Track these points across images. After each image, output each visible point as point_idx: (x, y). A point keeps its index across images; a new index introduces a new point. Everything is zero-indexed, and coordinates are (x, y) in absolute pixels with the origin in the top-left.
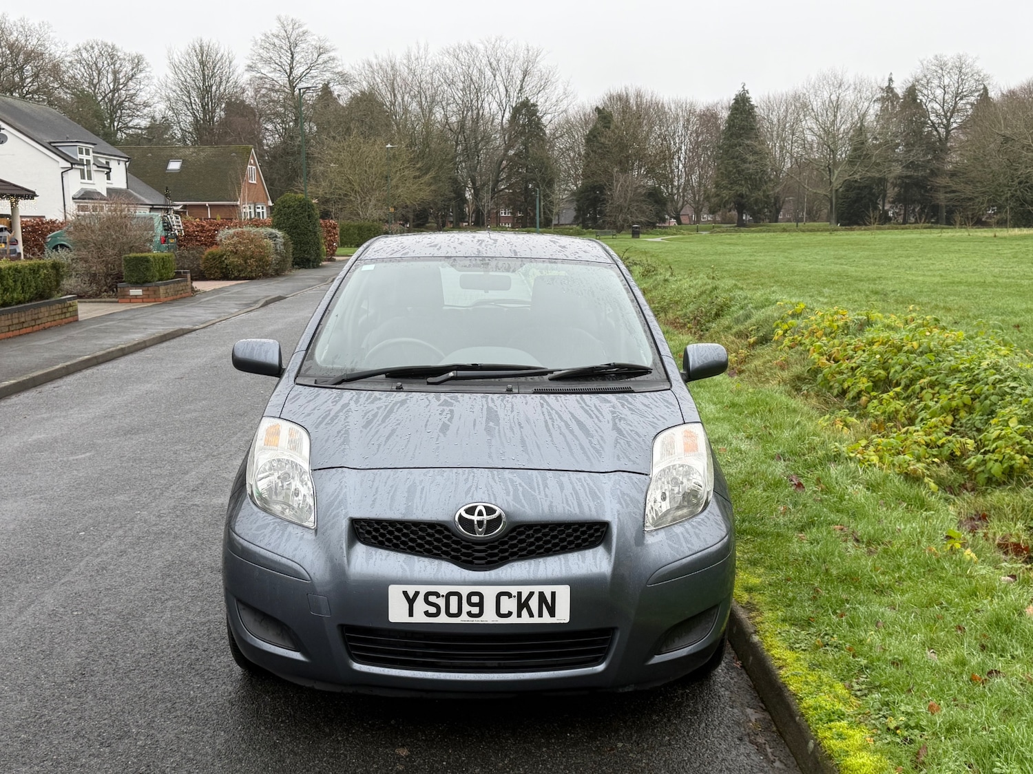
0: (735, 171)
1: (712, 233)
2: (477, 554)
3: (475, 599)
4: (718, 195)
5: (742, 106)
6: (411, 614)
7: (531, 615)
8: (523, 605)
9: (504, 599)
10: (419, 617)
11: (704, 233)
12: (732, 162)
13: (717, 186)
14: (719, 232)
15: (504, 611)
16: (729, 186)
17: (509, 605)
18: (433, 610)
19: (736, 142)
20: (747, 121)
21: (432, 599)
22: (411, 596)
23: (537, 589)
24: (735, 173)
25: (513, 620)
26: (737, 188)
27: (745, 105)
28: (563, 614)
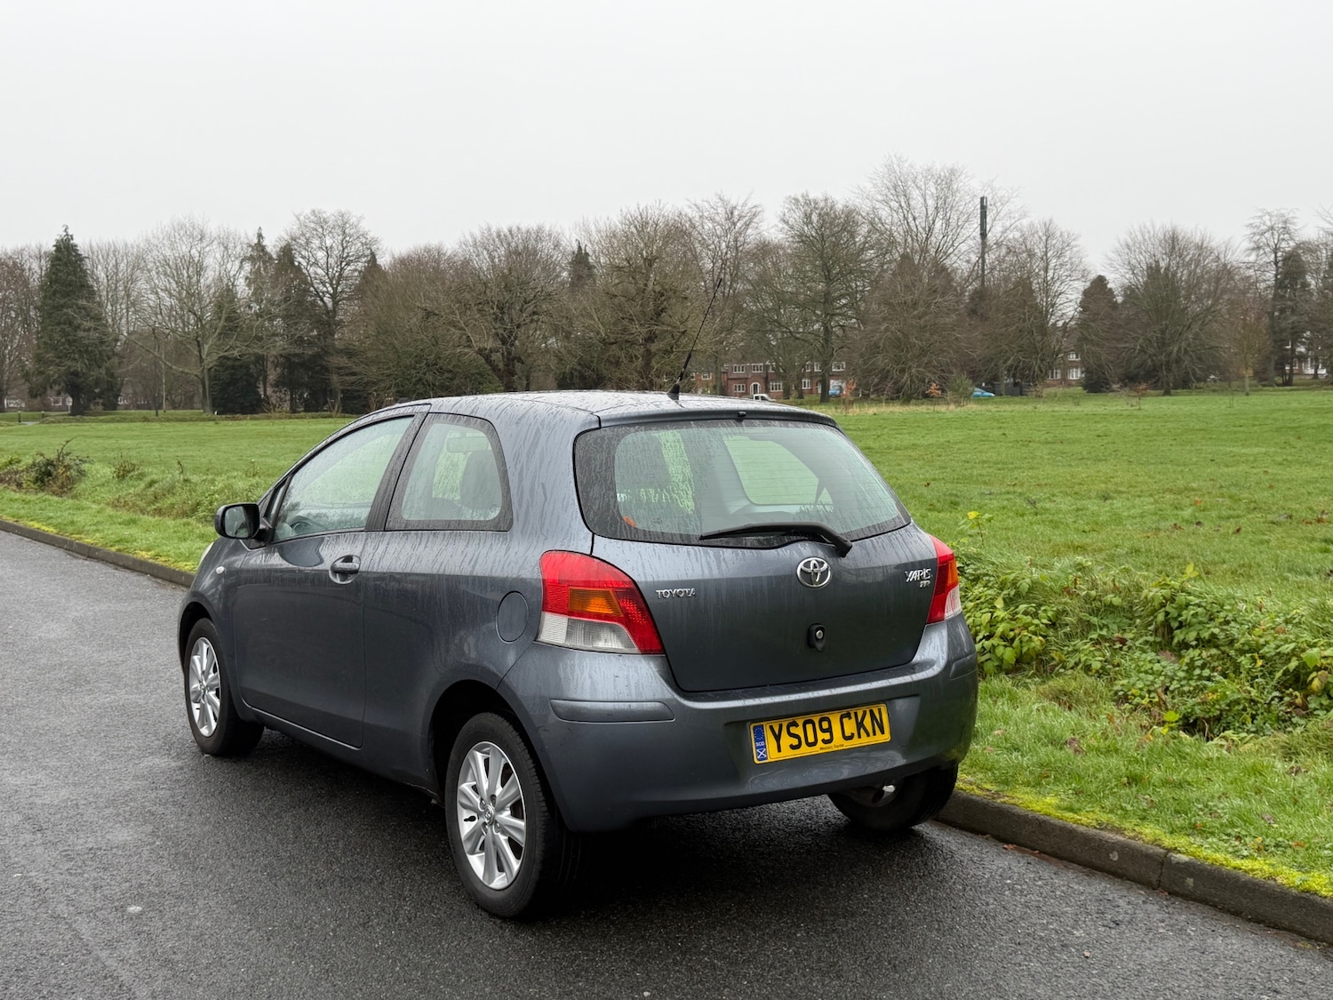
0: (63, 340)
1: (43, 422)
4: (41, 373)
5: (66, 257)
11: (30, 424)
12: (58, 329)
13: (39, 359)
14: (53, 422)
16: (58, 361)
19: (62, 302)
20: (75, 275)
24: (63, 344)
26: (69, 363)
27: (70, 254)
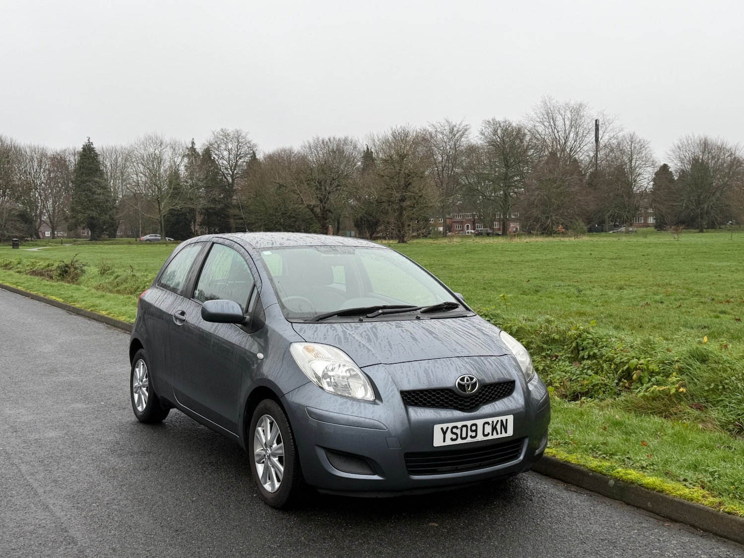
0: (86, 200)
1: (74, 245)
2: (466, 404)
3: (474, 428)
4: (75, 217)
5: (88, 154)
6: (444, 441)
7: (497, 434)
8: (494, 428)
9: (486, 426)
10: (449, 442)
11: (67, 245)
12: (84, 193)
13: (73, 210)
14: (80, 244)
15: (486, 433)
16: (83, 211)
17: (488, 429)
18: (454, 437)
19: (86, 178)
21: (455, 430)
22: (445, 430)
23: (499, 418)
24: (87, 201)
25: (490, 437)
26: (89, 212)
27: (90, 153)
28: (510, 432)
